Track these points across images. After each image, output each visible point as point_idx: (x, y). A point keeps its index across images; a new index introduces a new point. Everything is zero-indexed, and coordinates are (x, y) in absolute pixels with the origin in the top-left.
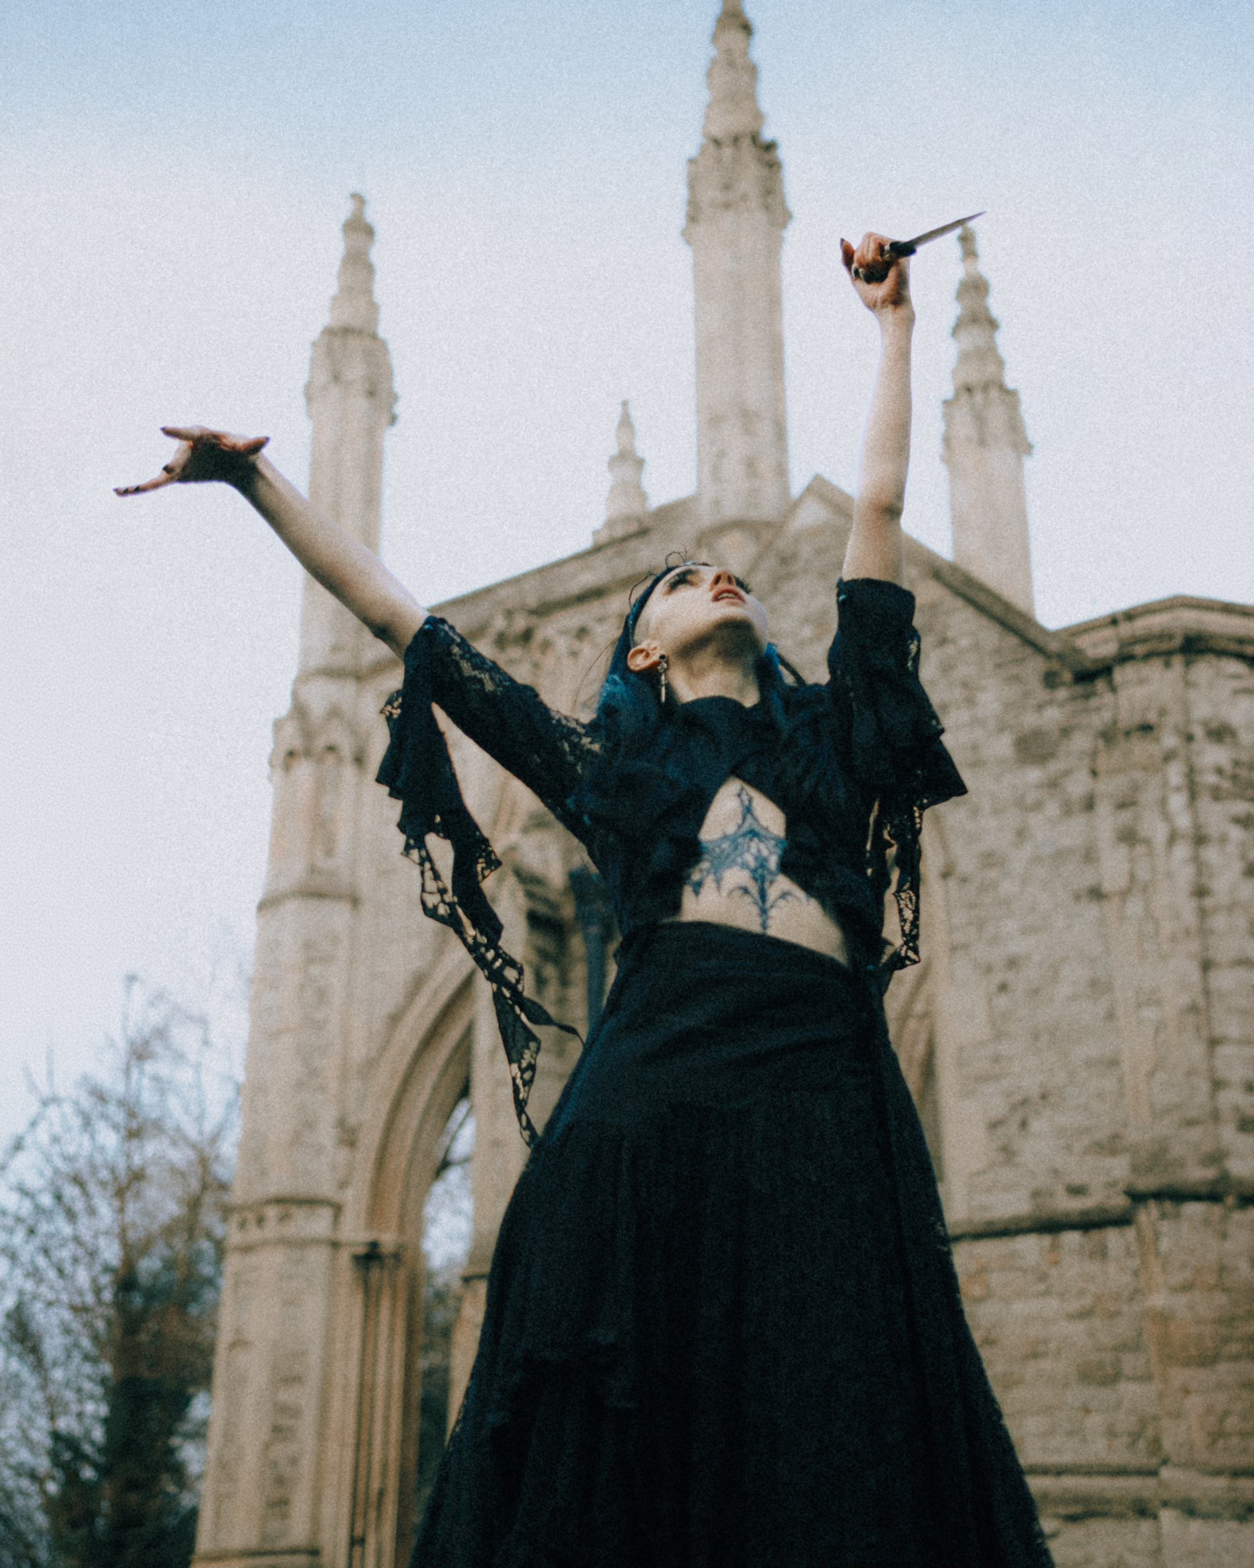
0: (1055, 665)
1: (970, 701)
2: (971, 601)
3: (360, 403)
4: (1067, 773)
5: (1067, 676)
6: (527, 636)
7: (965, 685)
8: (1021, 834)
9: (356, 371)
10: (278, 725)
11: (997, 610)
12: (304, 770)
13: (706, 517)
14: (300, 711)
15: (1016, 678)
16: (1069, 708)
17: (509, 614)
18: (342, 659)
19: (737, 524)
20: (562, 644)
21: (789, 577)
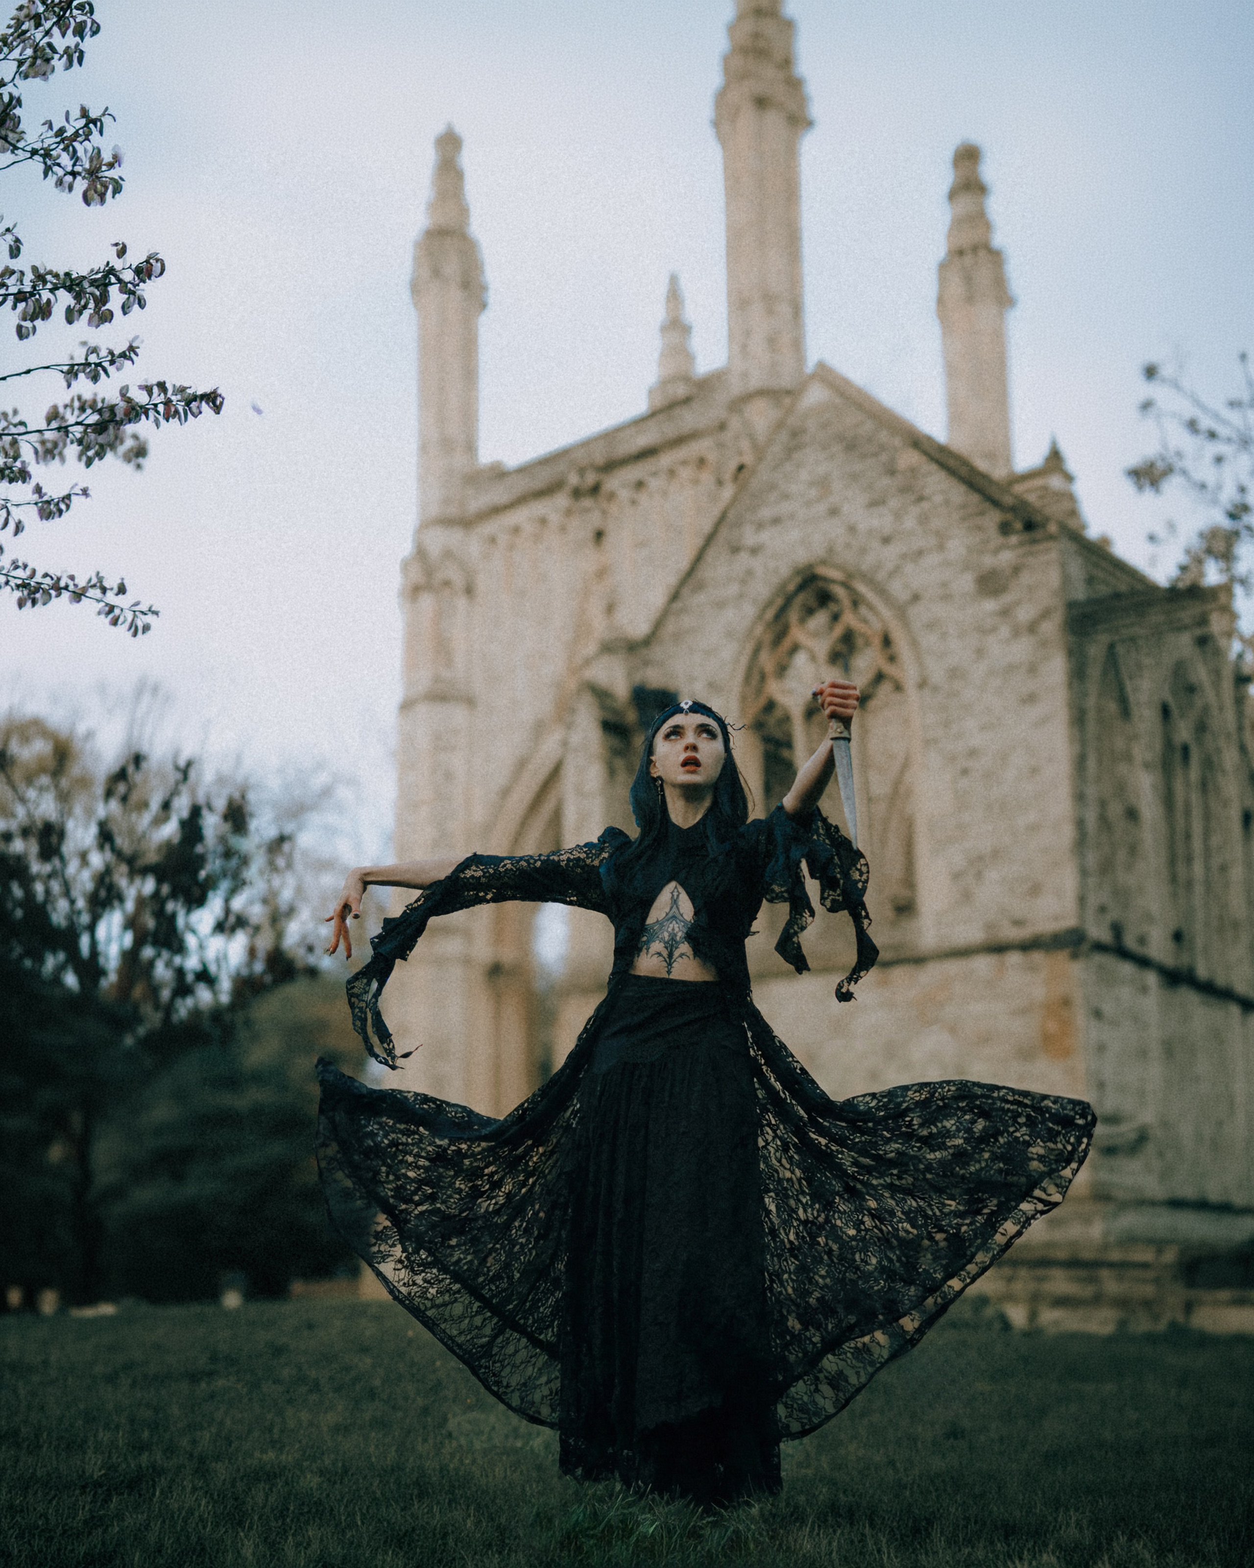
0: (1009, 516)
1: (941, 547)
2: (943, 466)
3: (455, 294)
4: (1018, 603)
5: (1018, 525)
6: (595, 490)
7: (938, 534)
8: (980, 653)
9: (452, 267)
10: (405, 566)
11: (963, 471)
12: (427, 601)
13: (736, 388)
14: (421, 553)
15: (979, 528)
16: (1021, 551)
17: (582, 471)
18: (453, 511)
19: (762, 393)
20: (624, 494)
21: (798, 447)
